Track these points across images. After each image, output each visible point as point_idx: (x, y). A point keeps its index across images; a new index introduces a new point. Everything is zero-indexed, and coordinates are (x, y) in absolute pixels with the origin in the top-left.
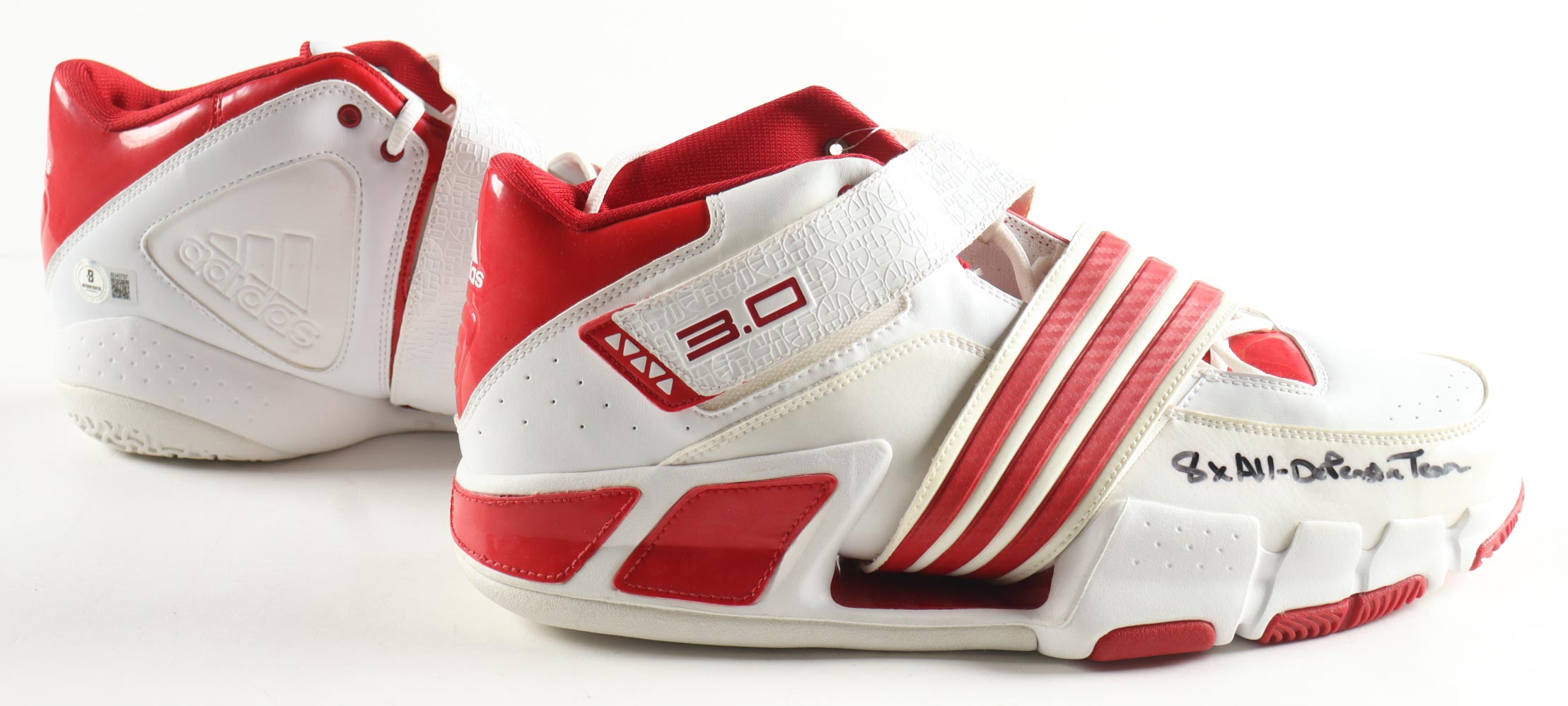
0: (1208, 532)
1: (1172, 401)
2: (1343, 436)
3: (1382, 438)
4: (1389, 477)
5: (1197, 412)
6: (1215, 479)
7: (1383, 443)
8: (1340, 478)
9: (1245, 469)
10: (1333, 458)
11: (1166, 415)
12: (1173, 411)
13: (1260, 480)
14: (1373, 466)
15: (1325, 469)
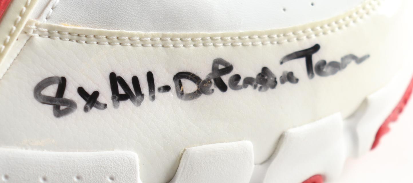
0: (78, 178)
1: (30, 16)
2: (231, 38)
3: (275, 36)
4: (283, 82)
5: (62, 26)
6: (86, 109)
7: (275, 43)
8: (229, 90)
9: (121, 91)
10: (221, 67)
11: (25, 32)
12: (34, 27)
13: (139, 103)
14: (265, 70)
15: (212, 81)
